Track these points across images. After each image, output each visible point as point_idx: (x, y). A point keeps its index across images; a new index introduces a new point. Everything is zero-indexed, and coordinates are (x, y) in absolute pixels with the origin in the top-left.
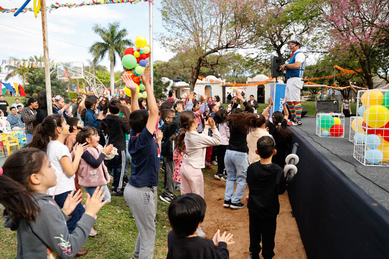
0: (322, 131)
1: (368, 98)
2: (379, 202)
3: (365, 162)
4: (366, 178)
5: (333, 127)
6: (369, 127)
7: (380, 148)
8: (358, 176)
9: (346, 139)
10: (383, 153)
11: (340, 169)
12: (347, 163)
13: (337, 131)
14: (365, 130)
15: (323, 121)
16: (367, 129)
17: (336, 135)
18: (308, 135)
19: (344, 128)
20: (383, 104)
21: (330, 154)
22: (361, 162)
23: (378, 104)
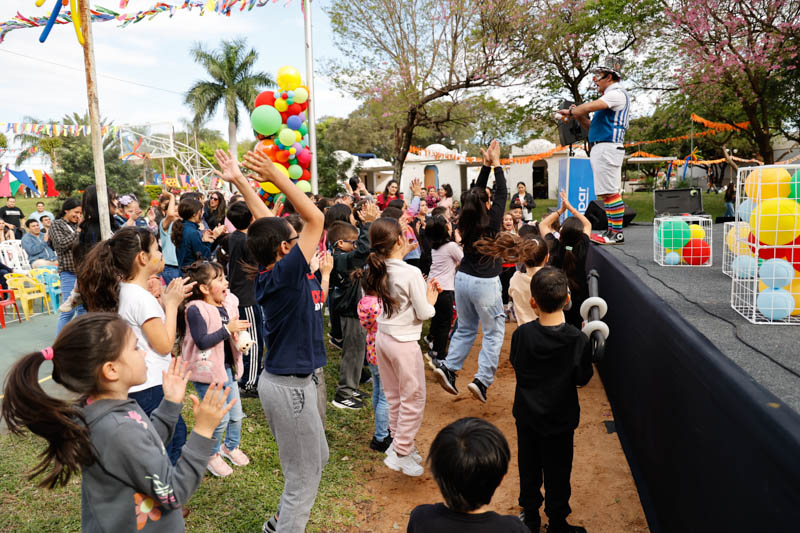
0: (665, 254)
1: (760, 184)
2: (783, 399)
3: (754, 316)
4: (757, 350)
5: (688, 244)
6: (761, 244)
7: (787, 286)
8: (740, 345)
9: (715, 268)
10: (794, 295)
11: (703, 332)
12: (718, 320)
13: (697, 252)
14: (754, 250)
15: (667, 234)
16: (758, 247)
17: (696, 262)
18: (638, 263)
19: (711, 247)
20: (791, 196)
21: (682, 300)
22: (747, 318)
23: (780, 196)
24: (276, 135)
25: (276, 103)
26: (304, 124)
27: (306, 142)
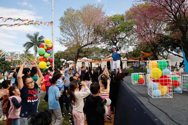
0: (134, 82)
1: (151, 65)
2: (159, 118)
3: (153, 96)
4: (153, 105)
5: (139, 79)
6: (153, 79)
7: (159, 88)
8: (149, 104)
9: (145, 85)
10: (161, 91)
11: (141, 101)
12: (145, 97)
13: (141, 81)
14: (151, 80)
15: (134, 77)
16: (152, 79)
17: (141, 83)
18: (128, 84)
19: (144, 80)
20: (158, 67)
21: (137, 93)
22: (151, 97)
23: (156, 67)
24: (44, 54)
25: (44, 47)
26: (51, 52)
27: (51, 56)
